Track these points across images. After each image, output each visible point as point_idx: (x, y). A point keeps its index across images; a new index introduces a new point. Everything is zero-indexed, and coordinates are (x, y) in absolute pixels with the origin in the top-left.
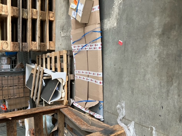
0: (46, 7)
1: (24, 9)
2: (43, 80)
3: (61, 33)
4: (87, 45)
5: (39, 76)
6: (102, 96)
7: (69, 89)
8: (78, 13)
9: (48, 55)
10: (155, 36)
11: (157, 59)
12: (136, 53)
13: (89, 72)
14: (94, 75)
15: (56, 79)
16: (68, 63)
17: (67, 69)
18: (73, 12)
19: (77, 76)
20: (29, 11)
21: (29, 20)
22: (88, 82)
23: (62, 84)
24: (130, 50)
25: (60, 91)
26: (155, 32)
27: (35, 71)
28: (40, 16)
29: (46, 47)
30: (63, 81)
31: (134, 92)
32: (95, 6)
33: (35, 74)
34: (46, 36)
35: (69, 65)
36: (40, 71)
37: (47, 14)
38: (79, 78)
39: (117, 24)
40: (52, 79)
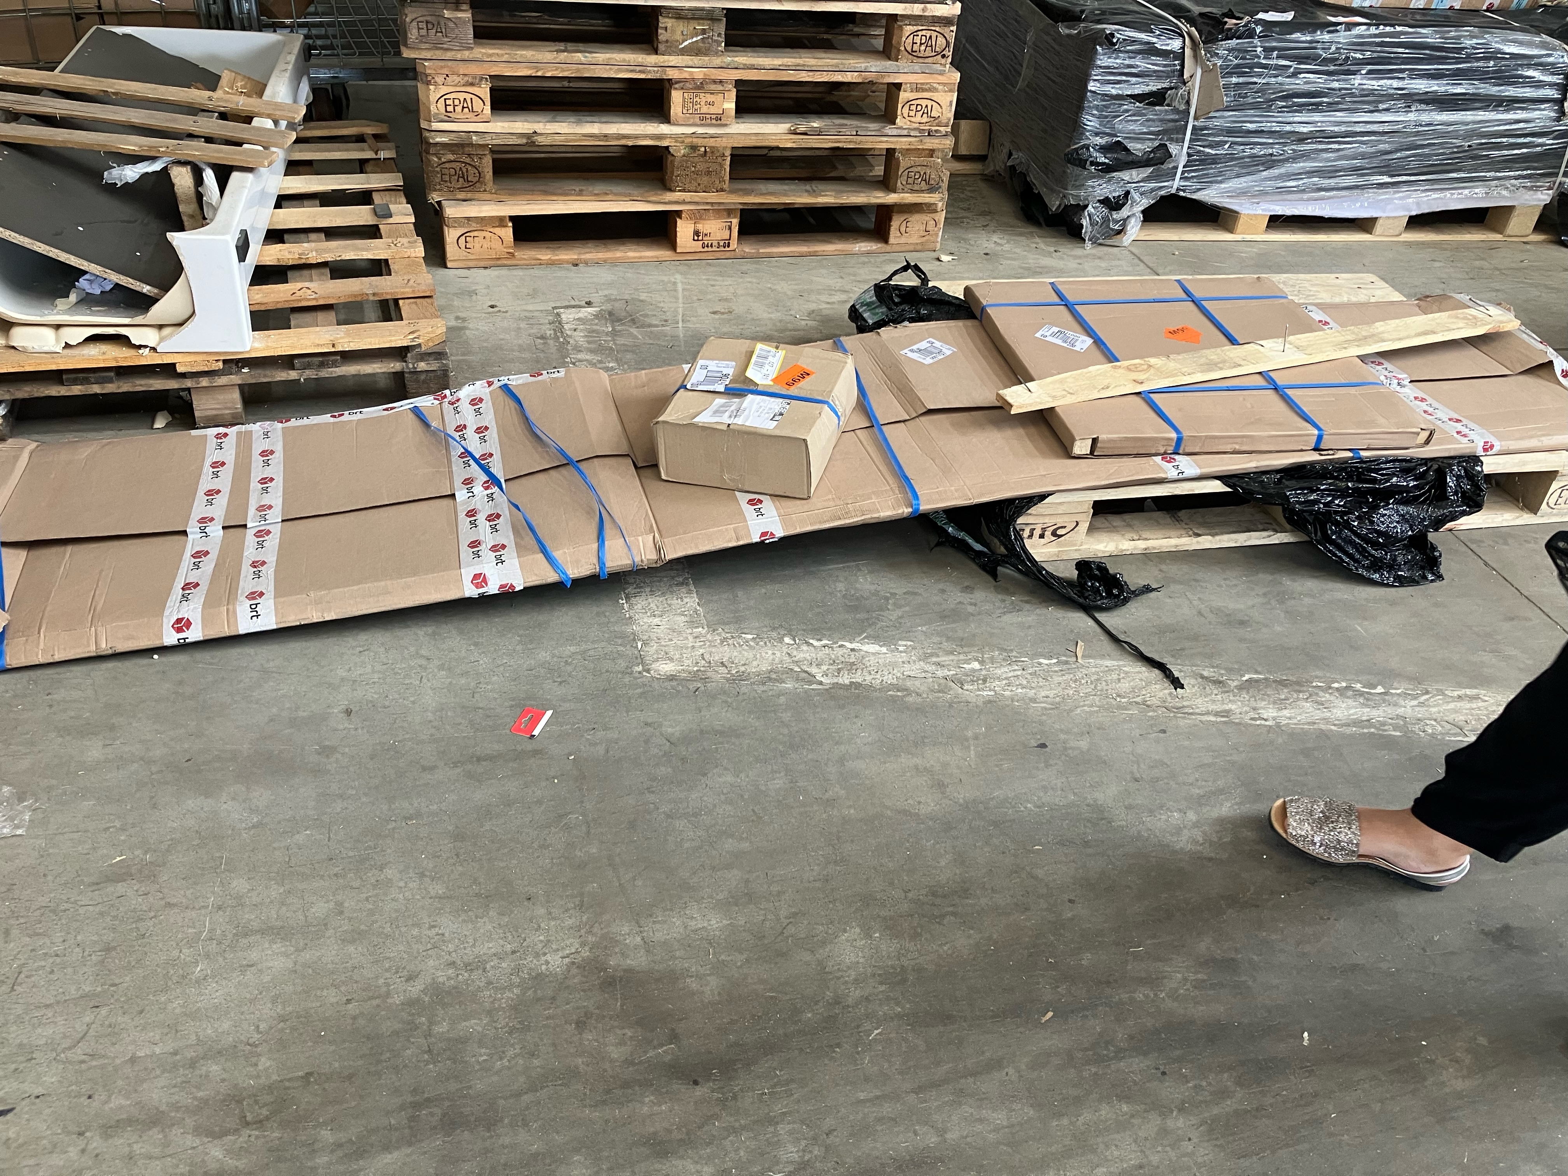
0: (762, 186)
1: (721, 28)
2: (157, 166)
3: (589, 304)
4: (495, 489)
5: (191, 136)
6: (58, 658)
7: (96, 389)
8: (719, 401)
9: (392, 207)
10: (591, 939)
11: (415, 989)
12: (459, 837)
13: (276, 530)
14: (247, 570)
15: (181, 269)
16: (335, 364)
17: (288, 361)
18: (729, 369)
19: (230, 443)
20: (717, 61)
21: (652, 59)
22: (184, 533)
23: (139, 320)
24: (480, 795)
25: (71, 310)
26: (623, 929)
27: (242, 103)
28: (694, 148)
29: (461, 196)
30: (166, 331)
31: (121, 888)
32: (775, 513)
33: (210, 105)
34: (546, 193)
35: (325, 373)
36: (240, 144)
37: (712, 197)
38: (208, 462)
39: (672, 678)
40: (176, 238)
